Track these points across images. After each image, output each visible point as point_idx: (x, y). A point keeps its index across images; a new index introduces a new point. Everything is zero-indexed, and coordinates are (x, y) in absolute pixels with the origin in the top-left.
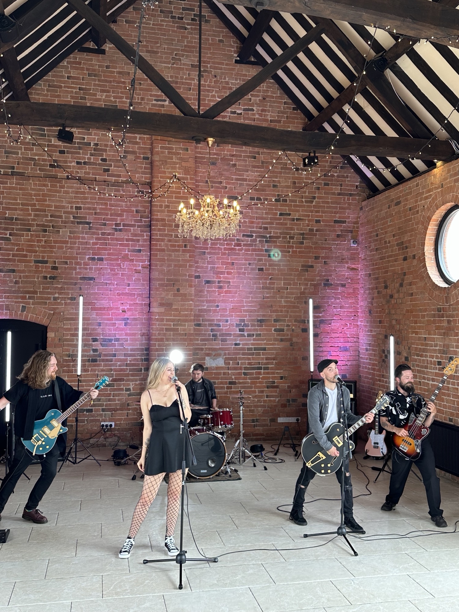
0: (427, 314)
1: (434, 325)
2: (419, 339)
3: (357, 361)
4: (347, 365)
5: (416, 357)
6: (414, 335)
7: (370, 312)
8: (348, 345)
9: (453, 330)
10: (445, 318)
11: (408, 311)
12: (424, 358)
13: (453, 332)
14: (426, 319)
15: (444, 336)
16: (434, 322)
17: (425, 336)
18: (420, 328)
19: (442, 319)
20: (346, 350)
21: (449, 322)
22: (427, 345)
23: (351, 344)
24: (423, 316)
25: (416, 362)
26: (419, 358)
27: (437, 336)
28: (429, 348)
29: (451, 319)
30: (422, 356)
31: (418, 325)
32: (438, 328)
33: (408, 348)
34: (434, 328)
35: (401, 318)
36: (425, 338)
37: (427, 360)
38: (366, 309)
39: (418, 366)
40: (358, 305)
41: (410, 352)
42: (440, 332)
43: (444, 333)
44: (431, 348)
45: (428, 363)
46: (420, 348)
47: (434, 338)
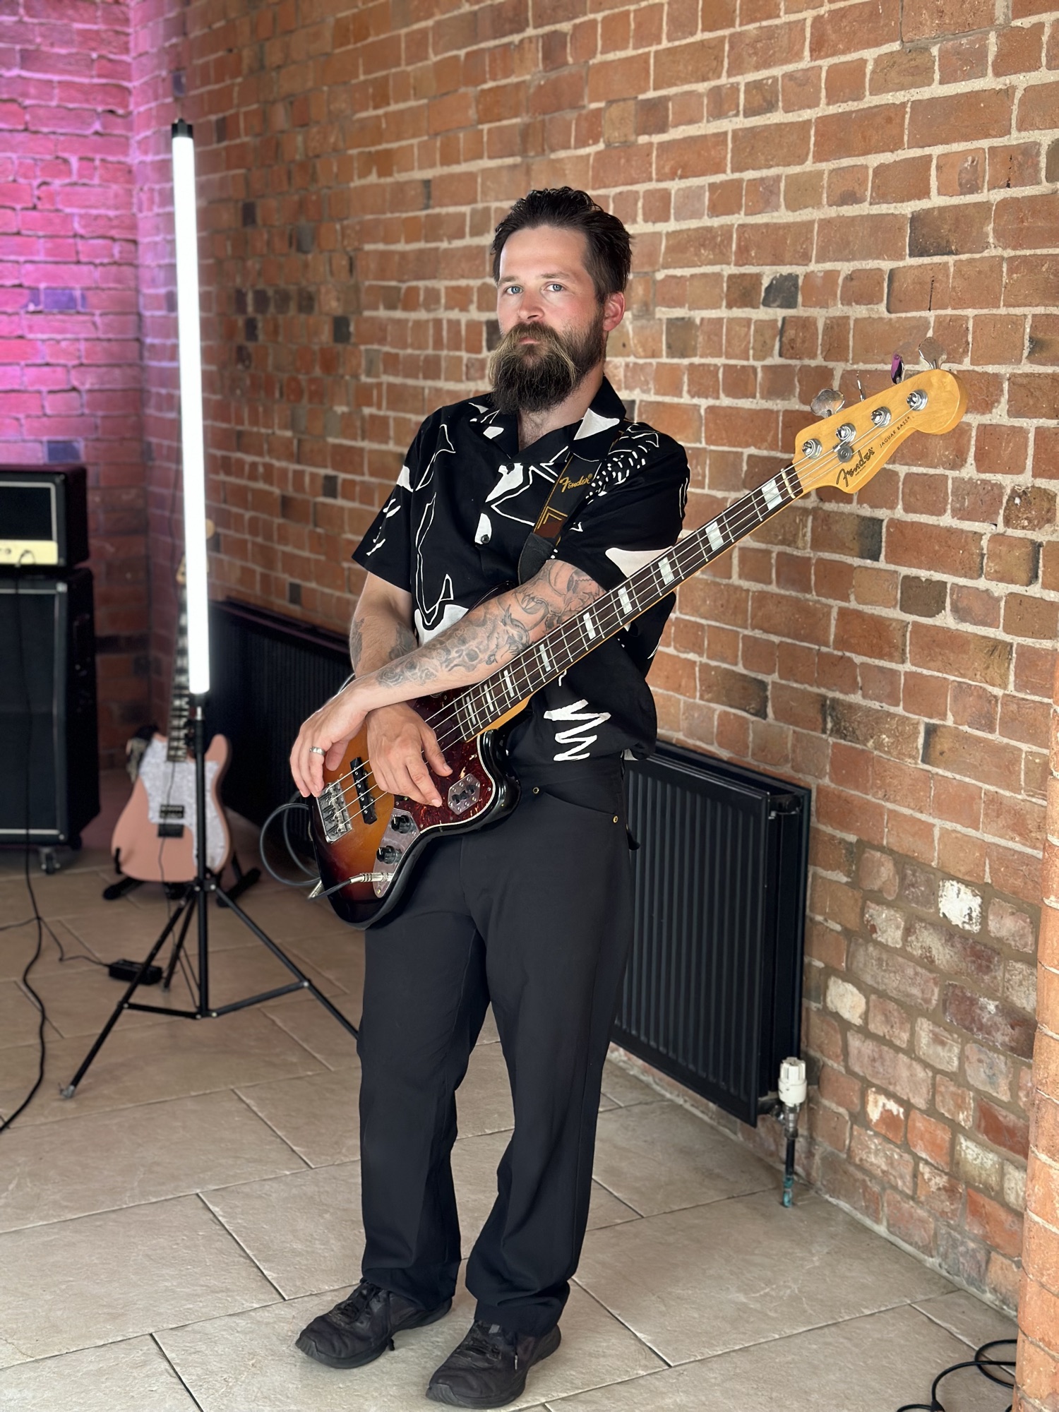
0: (439, 24)
1: (471, 91)
2: (399, 196)
3: (129, 371)
4: (74, 389)
5: (382, 313)
6: (373, 178)
7: (177, 84)
8: (79, 279)
9: (575, 106)
10: (530, 32)
11: (343, 33)
12: (422, 315)
13: (571, 115)
14: (433, 58)
15: (523, 153)
16: (471, 71)
17: (428, 174)
18: (399, 125)
19: (516, 38)
20: (66, 304)
21: (553, 48)
22: (433, 228)
23: (97, 273)
24: (419, 45)
25: (382, 341)
26: (399, 314)
27: (486, 163)
28: (444, 245)
29: (565, 27)
30: (409, 301)
31: (393, 107)
32: (493, 106)
33: (345, 262)
34: (472, 113)
35: (310, 84)
36: (427, 183)
37: (438, 323)
38: (159, 67)
39: (392, 363)
40: (126, 50)
41: (356, 289)
42: (500, 129)
43: (525, 132)
44: (457, 243)
45: (438, 344)
46: (403, 255)
47: (471, 176)
